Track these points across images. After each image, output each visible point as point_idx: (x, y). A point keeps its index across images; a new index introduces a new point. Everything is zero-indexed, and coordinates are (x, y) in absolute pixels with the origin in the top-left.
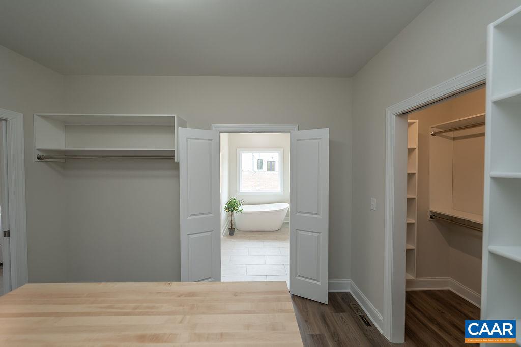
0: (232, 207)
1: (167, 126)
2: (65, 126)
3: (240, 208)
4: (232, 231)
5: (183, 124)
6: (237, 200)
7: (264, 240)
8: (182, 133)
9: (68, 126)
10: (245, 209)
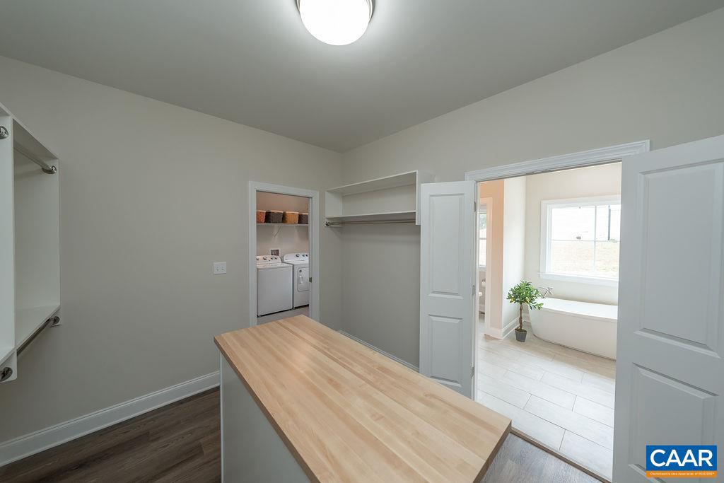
0: (522, 295)
1: (408, 184)
2: (343, 197)
3: (538, 301)
4: (521, 335)
5: (430, 180)
6: (533, 286)
7: (588, 370)
8: (425, 191)
9: (345, 195)
10: (548, 304)
